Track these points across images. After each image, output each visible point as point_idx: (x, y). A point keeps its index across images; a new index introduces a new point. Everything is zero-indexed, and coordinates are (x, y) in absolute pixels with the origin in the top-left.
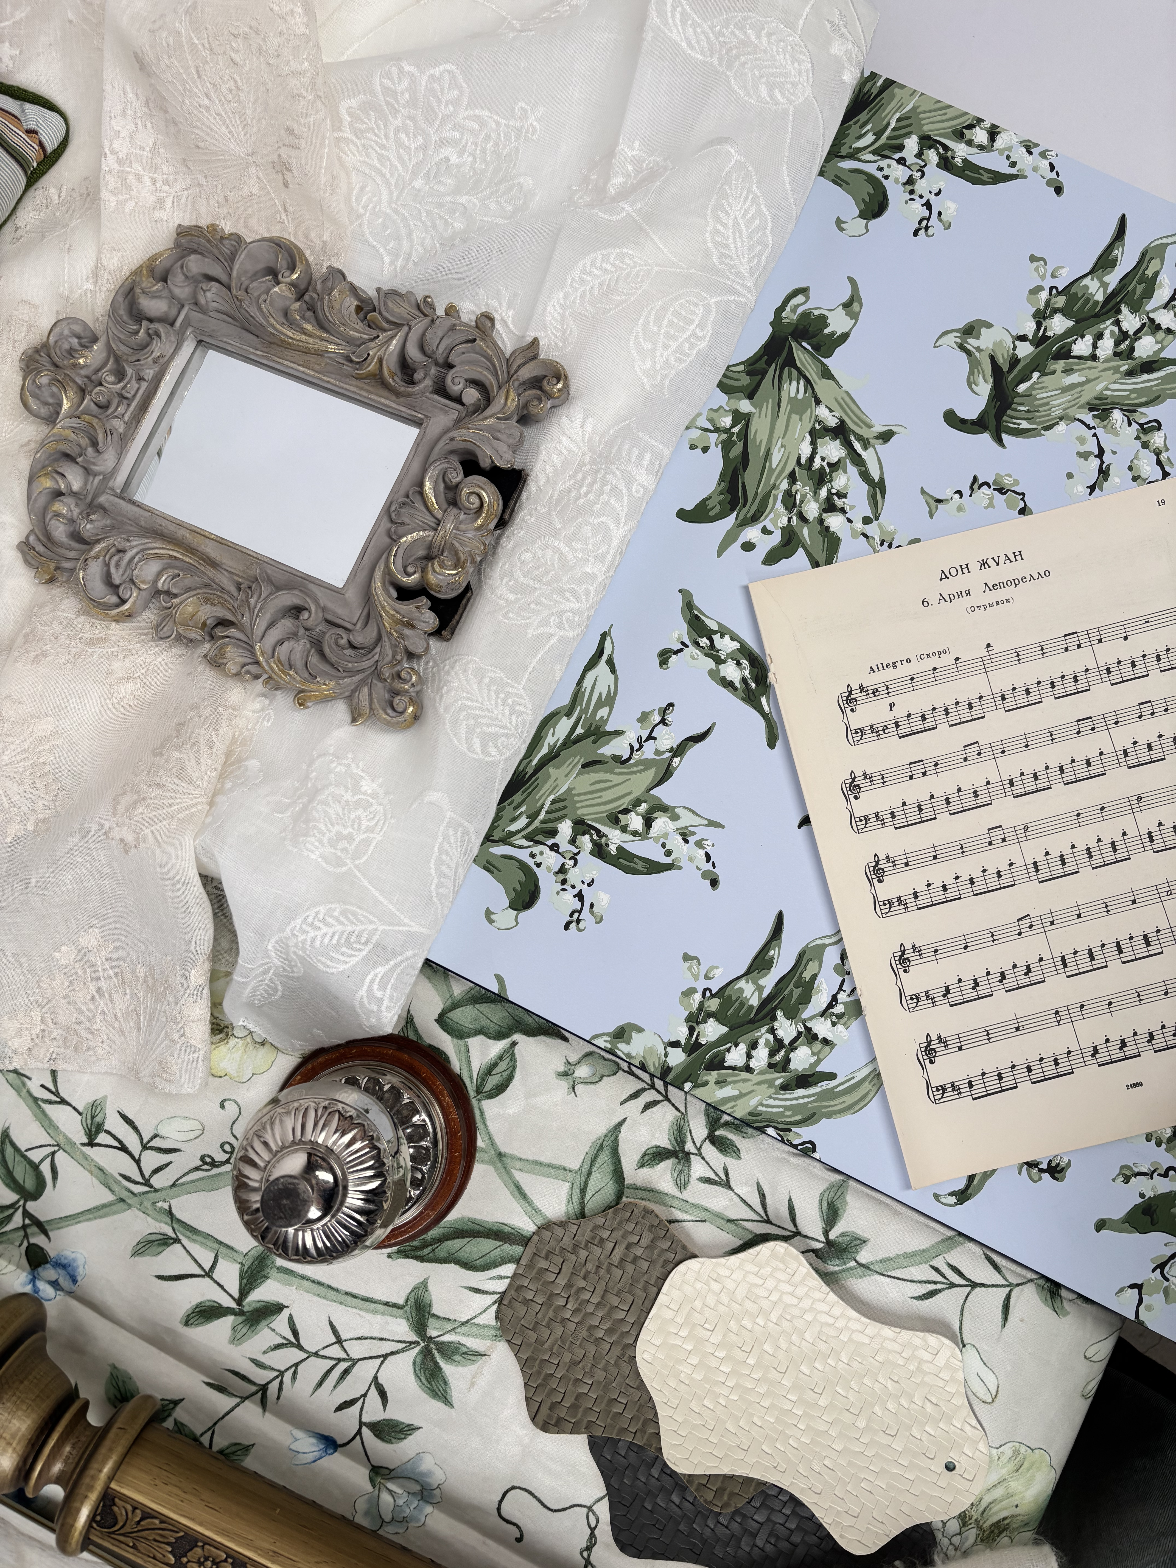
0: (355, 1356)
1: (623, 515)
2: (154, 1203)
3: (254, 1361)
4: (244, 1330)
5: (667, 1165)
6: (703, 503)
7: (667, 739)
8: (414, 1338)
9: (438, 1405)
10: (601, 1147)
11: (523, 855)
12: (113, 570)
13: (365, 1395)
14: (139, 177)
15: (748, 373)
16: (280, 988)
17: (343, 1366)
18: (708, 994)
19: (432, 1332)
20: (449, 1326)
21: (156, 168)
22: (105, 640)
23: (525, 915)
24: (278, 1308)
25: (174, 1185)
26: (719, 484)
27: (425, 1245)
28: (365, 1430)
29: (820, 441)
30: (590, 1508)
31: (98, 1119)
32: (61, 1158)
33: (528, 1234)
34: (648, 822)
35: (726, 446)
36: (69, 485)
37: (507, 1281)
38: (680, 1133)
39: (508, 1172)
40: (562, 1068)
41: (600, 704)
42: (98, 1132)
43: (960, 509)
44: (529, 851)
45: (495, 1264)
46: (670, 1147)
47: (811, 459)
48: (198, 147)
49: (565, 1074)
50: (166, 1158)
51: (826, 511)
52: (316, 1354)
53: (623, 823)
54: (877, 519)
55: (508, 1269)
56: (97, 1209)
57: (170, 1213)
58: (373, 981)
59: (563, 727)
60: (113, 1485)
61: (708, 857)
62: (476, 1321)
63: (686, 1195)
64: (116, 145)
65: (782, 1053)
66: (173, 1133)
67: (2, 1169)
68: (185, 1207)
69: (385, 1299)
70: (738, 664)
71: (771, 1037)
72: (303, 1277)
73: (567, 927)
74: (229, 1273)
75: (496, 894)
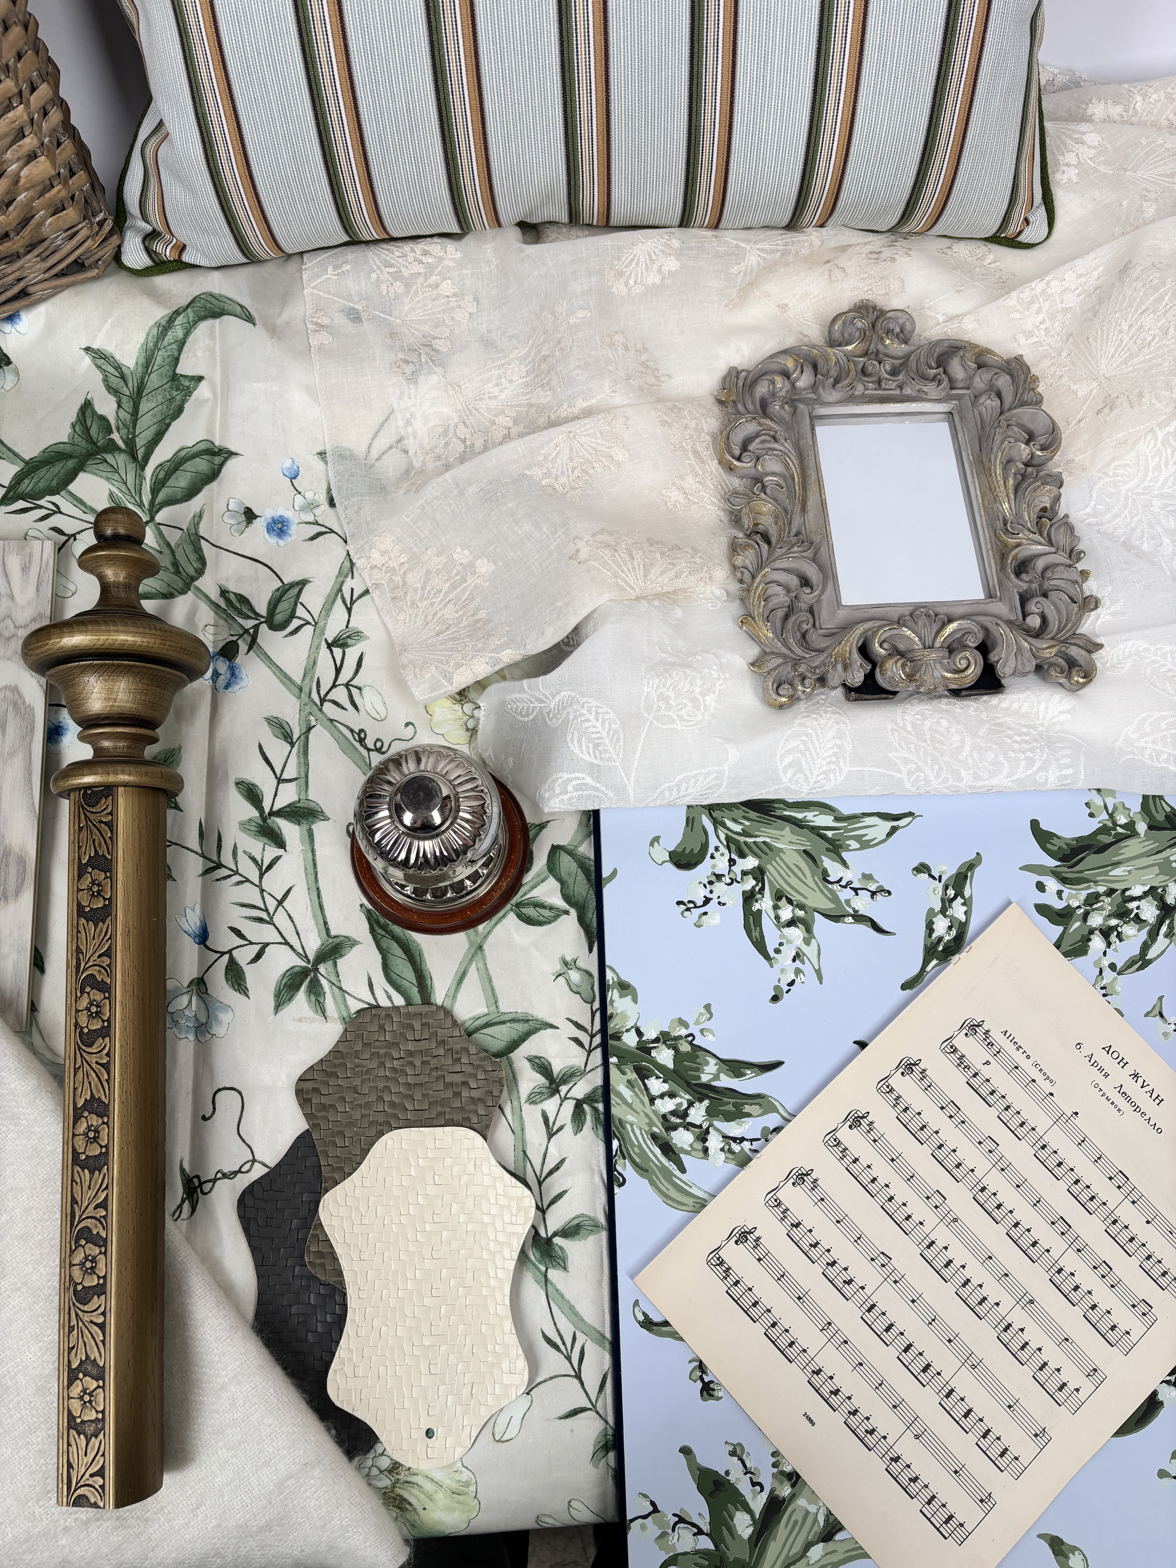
0: (276, 920)
1: (1017, 776)
2: (310, 713)
3: (235, 847)
4: (253, 829)
5: (541, 1080)
6: (1052, 835)
7: (862, 904)
8: (311, 958)
9: (272, 1002)
10: (527, 1021)
11: (713, 842)
12: (758, 440)
13: (251, 943)
14: (1039, 311)
15: (1167, 817)
17: (264, 915)
18: (690, 1039)
19: (322, 968)
20: (334, 979)
21: (1052, 318)
22: (703, 462)
23: (669, 867)
24: (281, 844)
25: (331, 720)
26: (1073, 839)
27: (384, 928)
28: (227, 957)
29: (1150, 898)
30: (254, 1161)
31: (349, 641)
32: (308, 630)
33: (433, 1001)
34: (791, 923)
35: (1104, 830)
36: (798, 379)
37: (389, 1004)
38: (570, 1076)
39: (471, 960)
40: (568, 959)
41: (858, 838)
42: (340, 646)
43: (1165, 1034)
44: (719, 844)
45: (397, 988)
46: (555, 1075)
47: (1133, 899)
48: (1088, 339)
49: (566, 963)
50: (347, 704)
51: (1101, 931)
52: (262, 891)
53: (780, 904)
54: (1119, 974)
56: (286, 675)
57: (310, 729)
58: (577, 778)
59: (825, 820)
60: (120, 789)
61: (792, 983)
62: (347, 997)
63: (526, 1107)
64: (1054, 283)
65: (678, 1121)
66: (368, 700)
67: (278, 594)
68: (320, 738)
69: (329, 920)
70: (950, 928)
71: (685, 1105)
72: (313, 851)
73: (679, 903)
74: (288, 795)
75: (673, 837)
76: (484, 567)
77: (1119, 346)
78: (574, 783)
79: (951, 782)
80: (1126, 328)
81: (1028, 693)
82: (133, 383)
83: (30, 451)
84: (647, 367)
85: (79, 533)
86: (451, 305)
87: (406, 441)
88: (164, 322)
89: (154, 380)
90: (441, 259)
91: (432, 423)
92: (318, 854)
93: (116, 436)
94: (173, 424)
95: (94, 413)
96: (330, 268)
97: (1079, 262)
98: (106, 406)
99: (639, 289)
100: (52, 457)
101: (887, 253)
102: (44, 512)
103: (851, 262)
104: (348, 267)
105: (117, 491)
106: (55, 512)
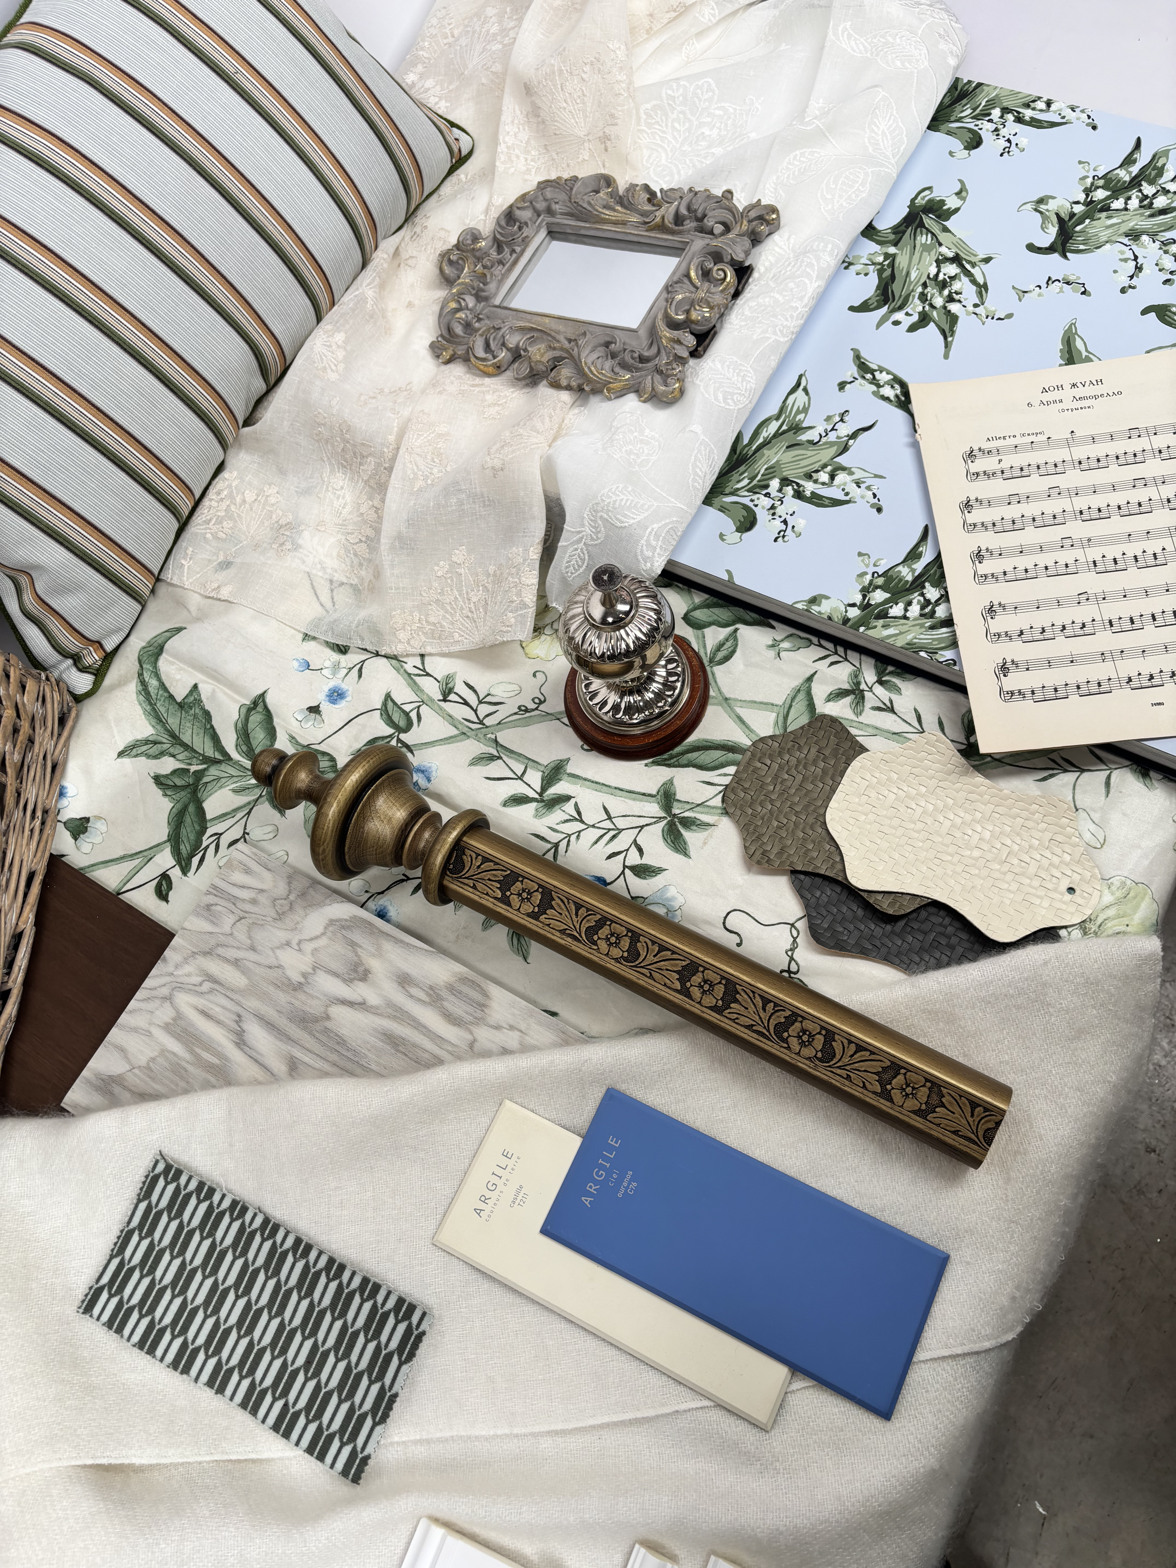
0: (620, 826)
1: (815, 276)
2: (485, 735)
3: (550, 828)
4: (544, 811)
5: (848, 699)
6: (865, 302)
7: (844, 430)
8: (664, 815)
9: (680, 857)
10: (799, 690)
11: (746, 501)
12: (491, 342)
13: (627, 850)
14: (518, 157)
15: (894, 233)
16: (587, 557)
17: (612, 833)
18: (876, 575)
19: (676, 811)
20: (689, 806)
21: (527, 152)
22: (482, 385)
23: (746, 535)
24: (568, 798)
25: (499, 724)
26: (876, 291)
27: (672, 757)
28: (627, 871)
29: (942, 265)
30: (792, 925)
31: (450, 685)
32: (424, 709)
33: (745, 747)
34: (832, 477)
35: (880, 272)
36: (467, 305)
37: (731, 777)
38: (856, 676)
39: (731, 709)
40: (770, 643)
41: (798, 412)
42: (450, 693)
43: (1040, 295)
44: (749, 498)
45: (722, 766)
46: (849, 688)
47: (937, 275)
48: (555, 134)
49: (773, 646)
50: (494, 708)
51: (947, 302)
52: (593, 826)
53: (815, 478)
54: (983, 304)
55: (732, 770)
56: (446, 739)
57: (496, 741)
58: (651, 533)
59: (773, 427)
60: (465, 839)
61: (875, 496)
62: (708, 804)
63: (861, 719)
64: (507, 139)
65: (930, 607)
66: (500, 693)
67: (384, 716)
68: (505, 737)
69: (643, 791)
70: (892, 387)
71: (922, 599)
72: (585, 779)
73: (776, 540)
74: (535, 778)
75: (727, 524)
76: (459, 555)
77: (573, 116)
78: (652, 538)
79: (795, 315)
80: (565, 105)
81: (763, 254)
82: (165, 738)
83: (163, 832)
84: (395, 391)
85: (245, 829)
86: (262, 501)
87: (335, 579)
88: (140, 688)
89: (173, 722)
90: (230, 486)
91: (335, 554)
92: (589, 777)
93: (193, 768)
94: (213, 723)
95: (166, 776)
96: (183, 562)
97: (503, 118)
98: (167, 765)
99: (341, 366)
100: (177, 820)
101: (417, 229)
102: (213, 847)
103: (411, 250)
104: (191, 549)
105: (234, 785)
106: (219, 838)
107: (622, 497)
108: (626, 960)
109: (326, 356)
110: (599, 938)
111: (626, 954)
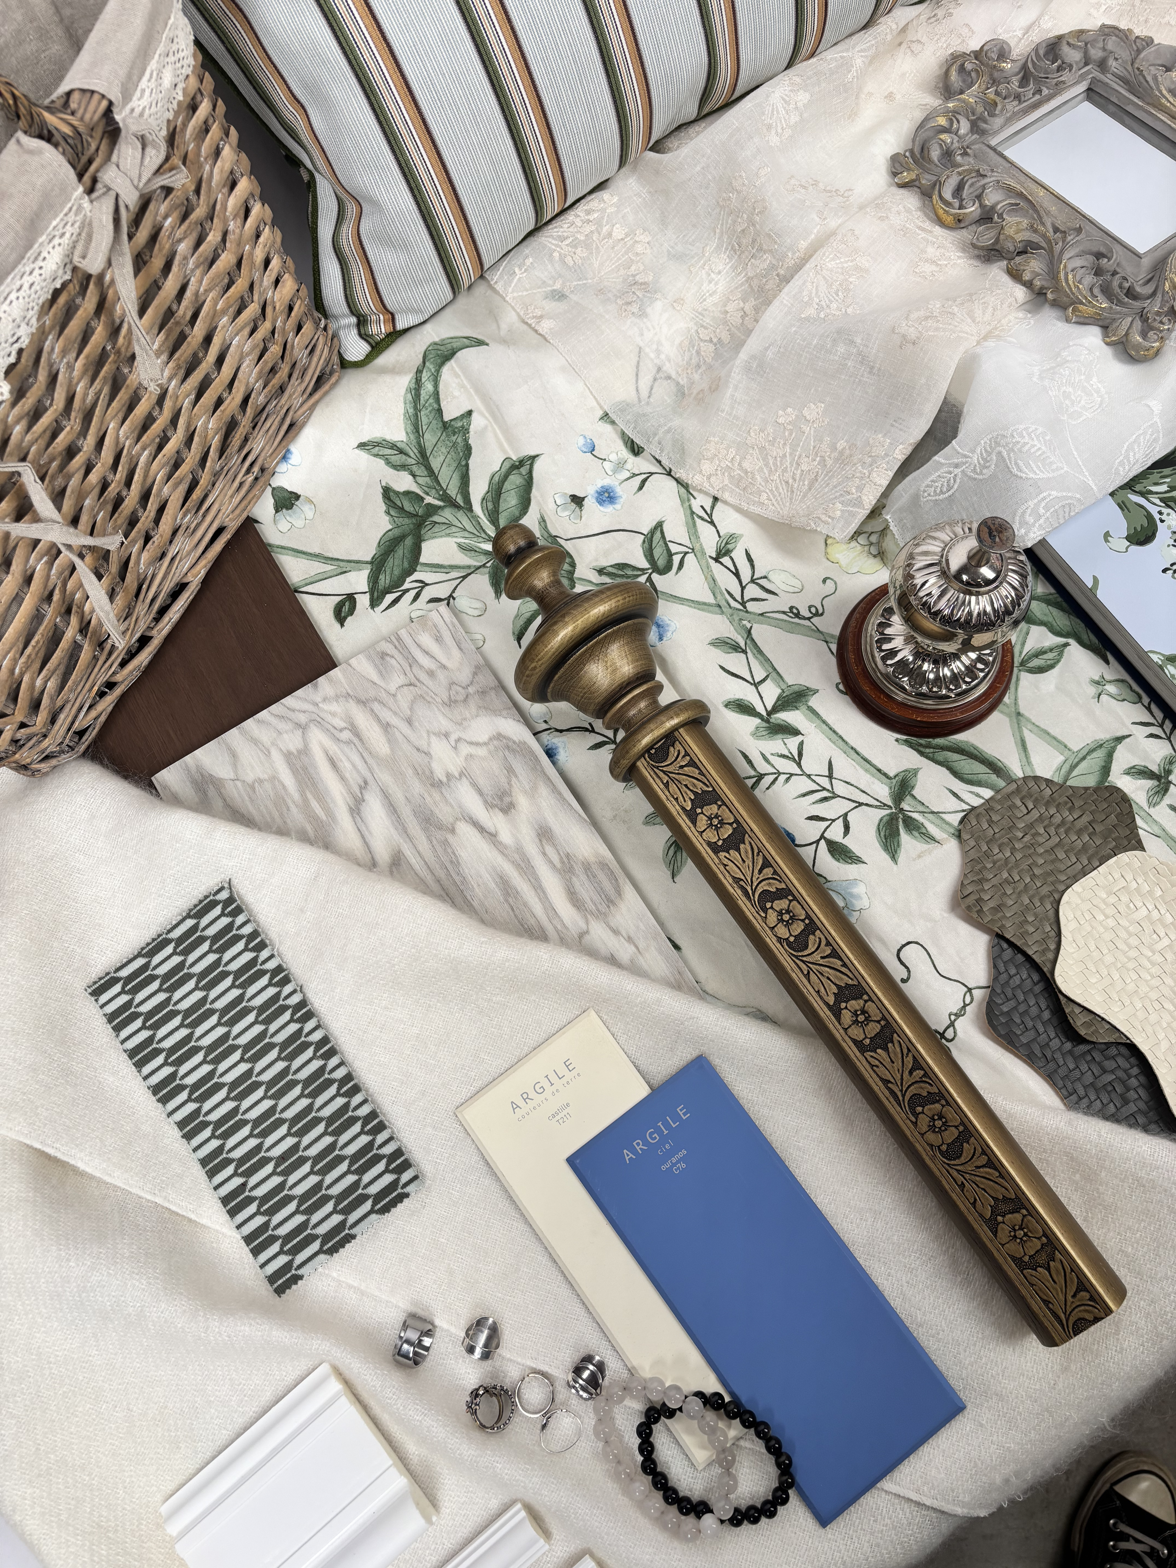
0: (838, 791)
2: (741, 620)
3: (762, 755)
4: (765, 733)
5: (1149, 783)
8: (890, 803)
9: (886, 856)
10: (1101, 746)
11: (1153, 510)
12: (967, 187)
13: (834, 821)
16: (956, 487)
17: (825, 794)
19: (905, 806)
20: (921, 809)
22: (931, 232)
23: (1134, 548)
24: (795, 732)
25: (762, 614)
27: (928, 746)
28: (822, 842)
30: (970, 990)
31: (729, 546)
32: (690, 559)
33: (1014, 777)
36: (958, 129)
37: (982, 801)
39: (1019, 728)
40: (1097, 678)
42: (725, 554)
44: (1159, 509)
45: (979, 784)
46: (1157, 771)
49: (1098, 683)
50: (764, 595)
52: (809, 776)
55: (987, 793)
56: (698, 603)
57: (749, 632)
58: (1044, 499)
60: (682, 732)
62: (943, 816)
63: (1153, 811)
66: (778, 581)
67: (646, 545)
68: (762, 633)
69: (880, 766)
72: (824, 722)
73: (1164, 571)
74: (771, 693)
75: (1120, 526)
76: (812, 411)
78: (1043, 504)
82: (413, 452)
83: (368, 552)
84: (830, 191)
85: (453, 591)
86: (629, 244)
87: (665, 368)
88: (413, 386)
89: (429, 439)
90: (603, 210)
91: (677, 342)
92: (830, 722)
93: (429, 500)
94: (470, 462)
95: (397, 493)
96: (517, 270)
98: (403, 482)
99: (788, 132)
100: (389, 546)
101: (940, 13)
102: (413, 593)
103: (921, 33)
104: (531, 260)
105: (463, 540)
106: (423, 588)
107: (1036, 442)
108: (789, 944)
109: (778, 113)
110: (772, 908)
111: (792, 939)
